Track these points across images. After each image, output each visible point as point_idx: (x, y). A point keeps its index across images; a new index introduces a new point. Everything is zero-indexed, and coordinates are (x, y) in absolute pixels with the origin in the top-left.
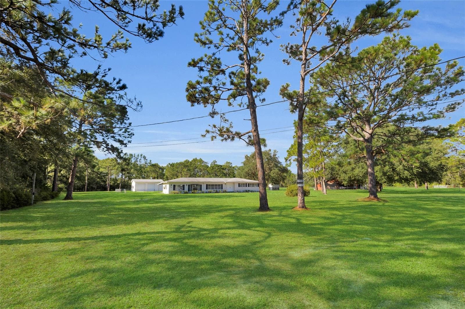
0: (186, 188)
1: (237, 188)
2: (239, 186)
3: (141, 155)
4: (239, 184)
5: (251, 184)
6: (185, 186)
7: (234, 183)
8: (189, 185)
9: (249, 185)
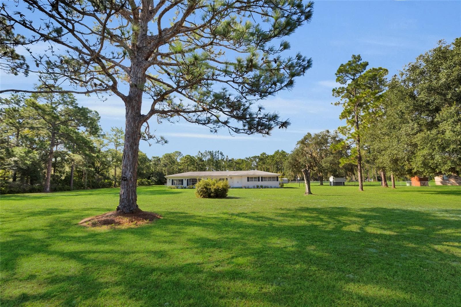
0: (185, 182)
1: (245, 183)
2: (248, 181)
3: (218, 152)
4: (248, 178)
5: (265, 178)
6: (184, 181)
7: (241, 176)
8: (188, 180)
9: (263, 179)
